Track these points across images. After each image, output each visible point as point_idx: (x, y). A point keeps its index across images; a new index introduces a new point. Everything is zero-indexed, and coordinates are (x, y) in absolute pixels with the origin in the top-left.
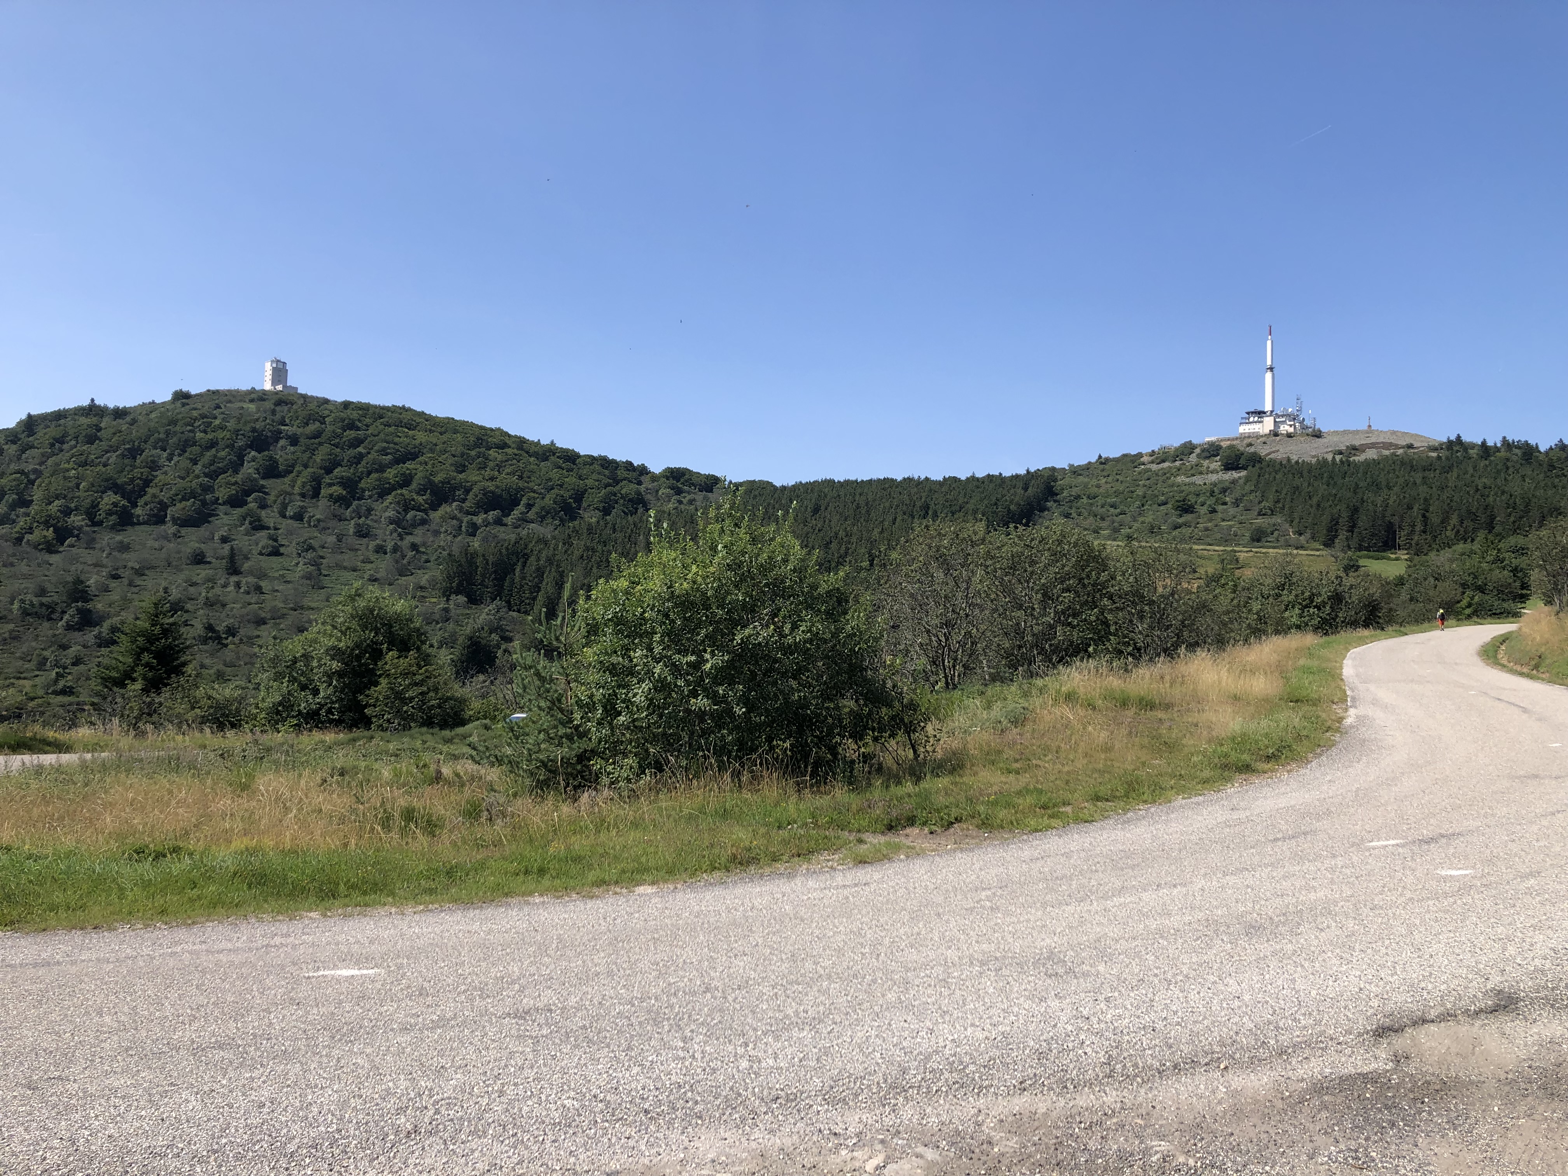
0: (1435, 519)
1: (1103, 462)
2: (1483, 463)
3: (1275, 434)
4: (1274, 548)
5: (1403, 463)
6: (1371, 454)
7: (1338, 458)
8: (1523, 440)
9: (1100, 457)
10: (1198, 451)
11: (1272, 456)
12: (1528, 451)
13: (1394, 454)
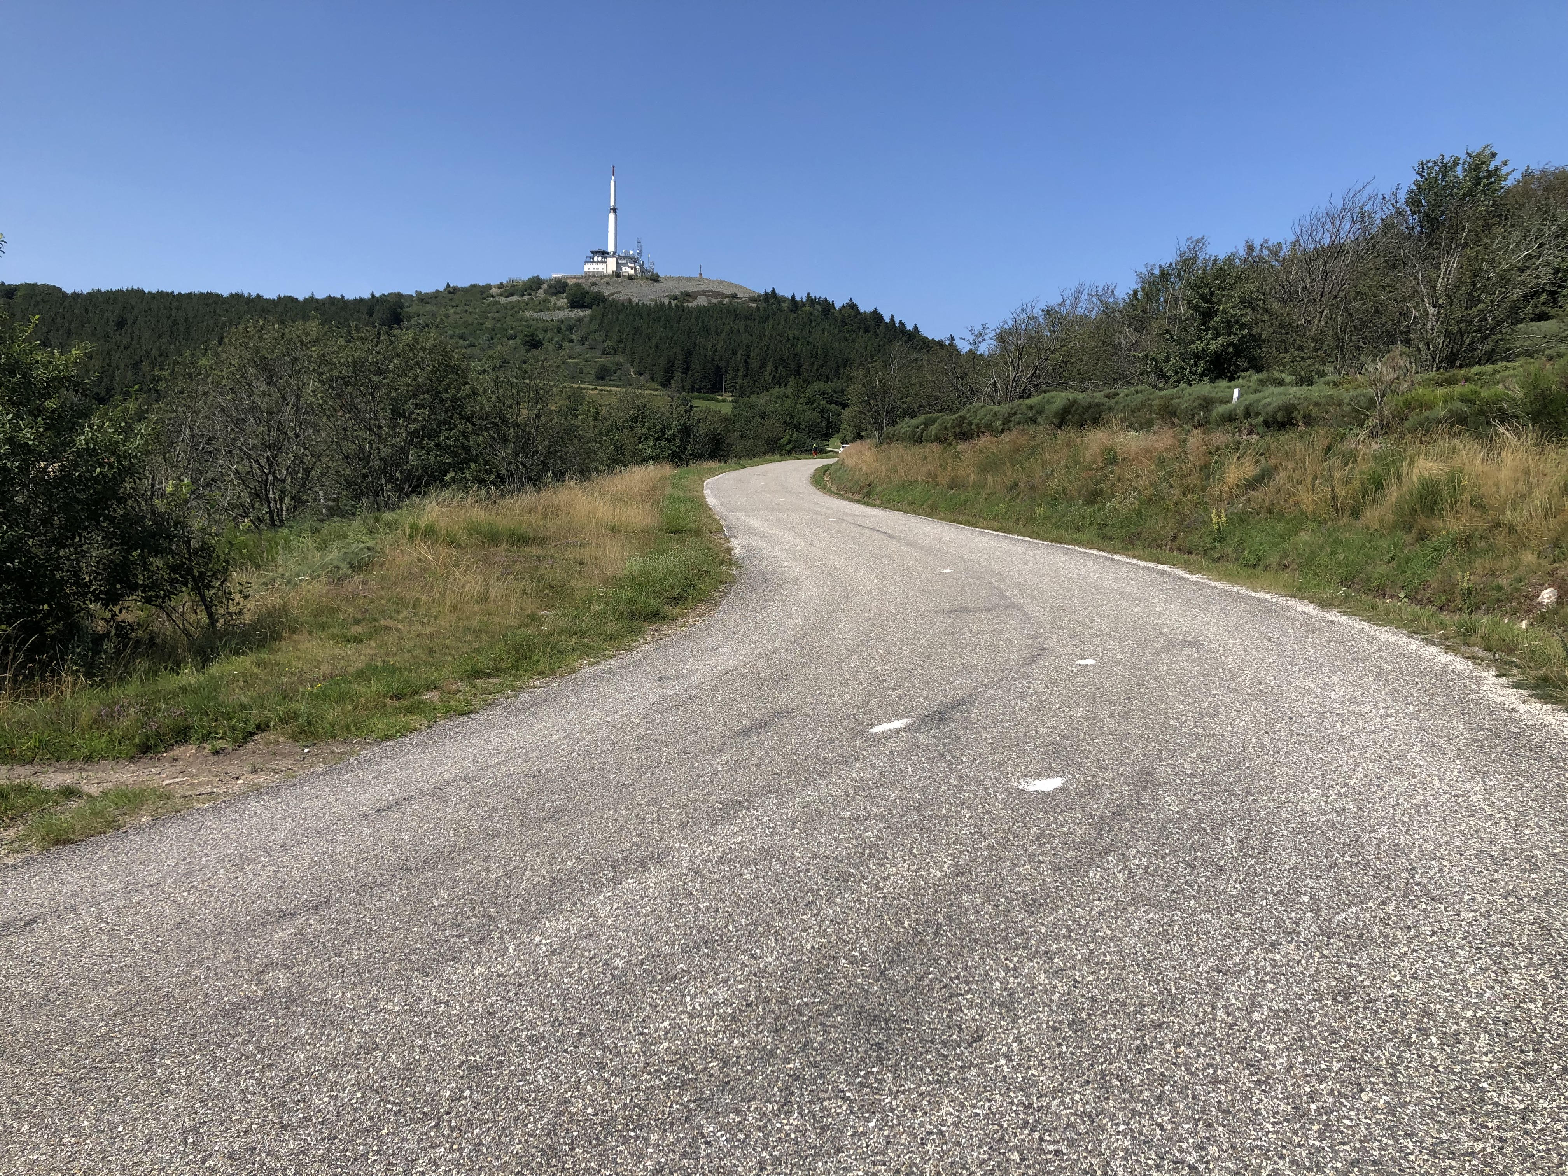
0: (755, 365)
1: (451, 291)
2: (792, 316)
3: (617, 275)
4: (617, 386)
5: (729, 312)
6: (702, 301)
7: (674, 302)
8: (823, 297)
9: (448, 285)
10: (545, 286)
11: (615, 297)
12: (827, 306)
13: (721, 302)
